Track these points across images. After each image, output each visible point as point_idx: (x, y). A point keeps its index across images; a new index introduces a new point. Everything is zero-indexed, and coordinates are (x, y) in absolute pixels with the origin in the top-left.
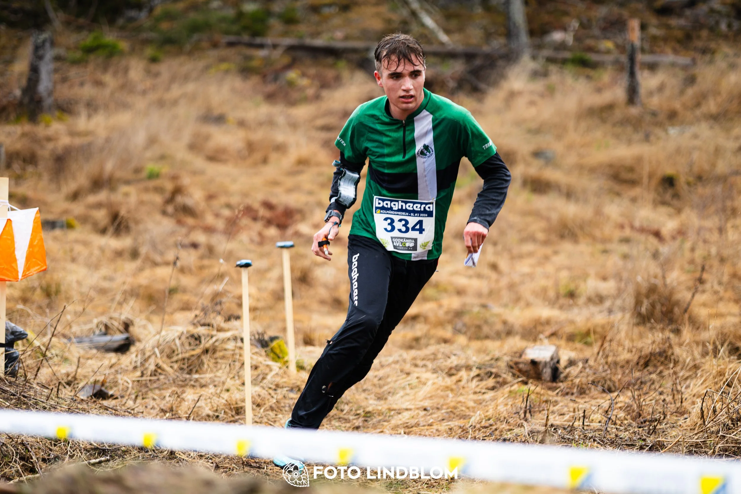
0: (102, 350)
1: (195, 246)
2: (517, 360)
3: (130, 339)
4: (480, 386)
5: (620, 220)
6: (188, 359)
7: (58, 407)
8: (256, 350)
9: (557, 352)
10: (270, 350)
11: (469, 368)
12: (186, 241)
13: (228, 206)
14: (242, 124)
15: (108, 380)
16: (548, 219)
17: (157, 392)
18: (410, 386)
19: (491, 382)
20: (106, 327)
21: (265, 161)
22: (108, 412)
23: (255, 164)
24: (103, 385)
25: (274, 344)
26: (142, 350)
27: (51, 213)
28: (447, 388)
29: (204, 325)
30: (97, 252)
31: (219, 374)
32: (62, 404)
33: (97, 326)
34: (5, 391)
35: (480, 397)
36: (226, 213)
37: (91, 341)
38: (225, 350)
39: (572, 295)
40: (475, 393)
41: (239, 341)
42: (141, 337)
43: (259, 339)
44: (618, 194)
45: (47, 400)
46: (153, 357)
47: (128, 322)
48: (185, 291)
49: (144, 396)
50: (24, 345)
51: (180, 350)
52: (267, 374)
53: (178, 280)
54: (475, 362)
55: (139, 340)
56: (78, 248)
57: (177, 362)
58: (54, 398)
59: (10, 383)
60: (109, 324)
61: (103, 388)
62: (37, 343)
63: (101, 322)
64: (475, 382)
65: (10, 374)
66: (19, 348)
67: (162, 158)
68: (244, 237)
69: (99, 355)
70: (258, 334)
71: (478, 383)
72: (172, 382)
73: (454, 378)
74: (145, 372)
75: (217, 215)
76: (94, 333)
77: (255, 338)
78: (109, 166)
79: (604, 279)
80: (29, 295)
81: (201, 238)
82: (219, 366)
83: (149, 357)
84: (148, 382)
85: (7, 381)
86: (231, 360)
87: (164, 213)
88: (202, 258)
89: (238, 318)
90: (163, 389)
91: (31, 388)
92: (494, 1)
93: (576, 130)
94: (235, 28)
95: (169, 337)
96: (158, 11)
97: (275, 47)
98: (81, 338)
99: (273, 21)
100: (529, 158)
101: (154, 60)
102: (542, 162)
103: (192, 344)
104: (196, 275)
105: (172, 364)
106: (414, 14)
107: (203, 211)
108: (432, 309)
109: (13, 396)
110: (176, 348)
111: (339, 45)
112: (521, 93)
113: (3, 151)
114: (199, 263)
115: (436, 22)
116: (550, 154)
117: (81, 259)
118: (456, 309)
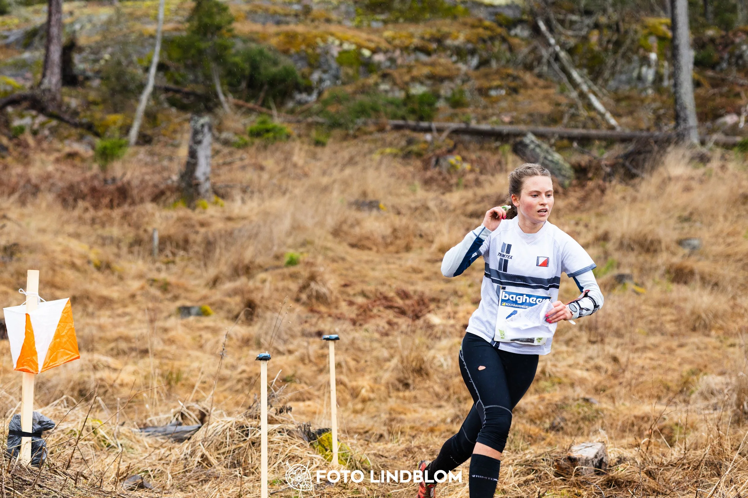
1: (320, 334)
8: (302, 442)
9: (603, 449)
10: (317, 443)
12: (314, 330)
13: (363, 294)
20: (183, 415)
21: (408, 248)
23: (397, 252)
25: (324, 436)
27: (190, 299)
33: (174, 416)
36: (360, 300)
37: (165, 431)
41: (286, 434)
43: (305, 431)
45: (61, 490)
47: (204, 411)
51: (228, 443)
53: (296, 368)
57: (223, 453)
59: (31, 472)
60: (186, 414)
63: (179, 412)
67: (304, 244)
68: (370, 325)
75: (351, 303)
76: (171, 422)
77: (301, 430)
78: (249, 254)
79: (722, 374)
80: (149, 381)
81: (328, 326)
85: (30, 470)
87: (297, 300)
91: (51, 476)
92: (666, 83)
93: (725, 217)
94: (402, 111)
95: (220, 429)
96: (326, 95)
97: (440, 130)
98: (156, 427)
99: (441, 104)
100: (673, 247)
101: (319, 143)
102: (687, 251)
103: (243, 437)
104: (316, 364)
105: (218, 456)
106: (582, 95)
107: (337, 299)
108: (532, 403)
109: (30, 485)
110: (224, 440)
111: (506, 129)
112: (678, 178)
113: (156, 236)
114: (321, 352)
115: (604, 104)
116: (695, 242)
117: (208, 347)
118: (556, 403)
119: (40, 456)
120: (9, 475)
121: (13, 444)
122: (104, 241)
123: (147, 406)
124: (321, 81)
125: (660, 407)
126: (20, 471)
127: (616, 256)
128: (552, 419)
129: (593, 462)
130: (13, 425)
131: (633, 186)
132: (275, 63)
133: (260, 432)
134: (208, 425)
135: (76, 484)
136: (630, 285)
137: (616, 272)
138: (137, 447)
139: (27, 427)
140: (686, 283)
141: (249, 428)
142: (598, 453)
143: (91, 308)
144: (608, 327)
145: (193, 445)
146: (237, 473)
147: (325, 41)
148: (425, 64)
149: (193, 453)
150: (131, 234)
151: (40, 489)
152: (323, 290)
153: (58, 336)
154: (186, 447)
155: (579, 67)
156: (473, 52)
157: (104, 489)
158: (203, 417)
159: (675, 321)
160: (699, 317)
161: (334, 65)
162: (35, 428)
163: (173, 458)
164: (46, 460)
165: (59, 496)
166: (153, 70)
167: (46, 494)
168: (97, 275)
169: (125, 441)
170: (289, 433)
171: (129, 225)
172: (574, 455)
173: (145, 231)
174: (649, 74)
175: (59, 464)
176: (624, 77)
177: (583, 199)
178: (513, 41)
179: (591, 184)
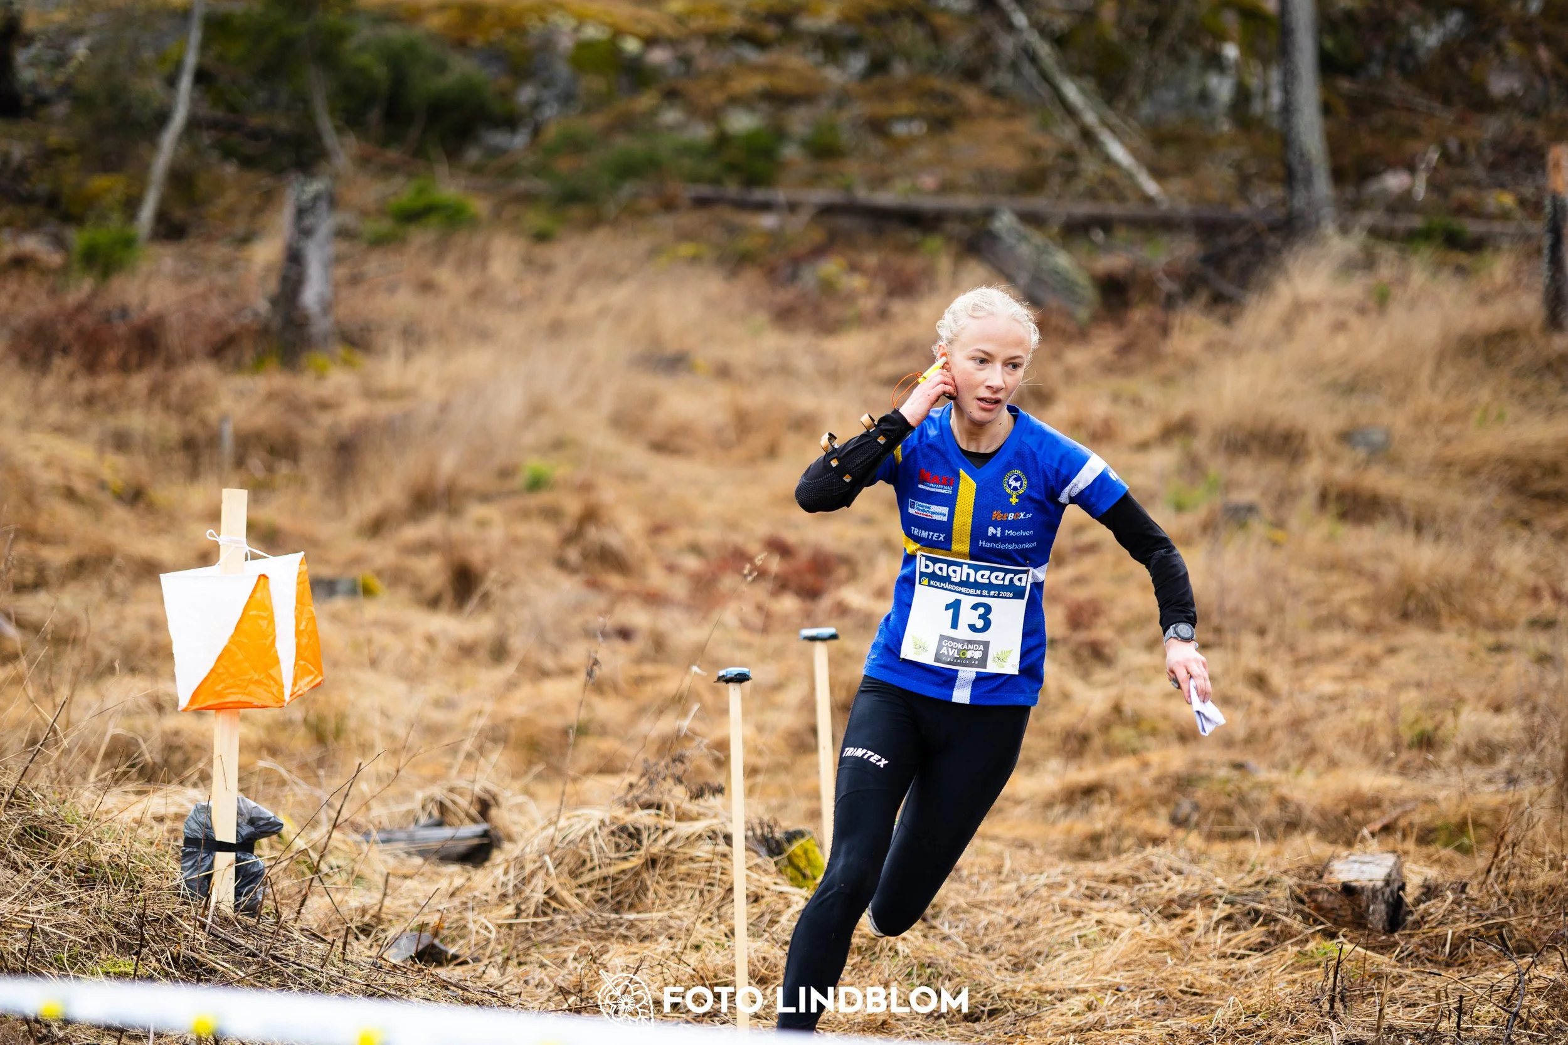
0: (434, 858)
1: (625, 634)
2: (1312, 884)
3: (493, 832)
4: (1232, 943)
5: (1531, 579)
6: (615, 880)
7: (346, 982)
8: (759, 861)
9: (1398, 867)
10: (786, 862)
11: (1208, 901)
12: (608, 624)
13: (695, 549)
14: (723, 372)
15: (446, 925)
16: (1374, 577)
17: (549, 949)
18: (1083, 940)
19: (1256, 933)
20: (442, 806)
21: (772, 452)
22: (449, 993)
23: (752, 460)
24: (436, 934)
25: (795, 847)
26: (517, 858)
27: (327, 562)
28: (1163, 946)
29: (647, 806)
30: (421, 647)
31: (677, 912)
32: (354, 974)
33: (423, 808)
34: (234, 947)
35: (1235, 965)
36: (692, 563)
37: (411, 839)
38: (692, 859)
39: (1427, 742)
40: (1223, 956)
41: (721, 841)
42: (515, 830)
43: (763, 835)
44: (1526, 523)
45: (322, 967)
46: (541, 874)
47: (487, 797)
48: (603, 731)
49: (523, 959)
50: (272, 847)
51: (596, 862)
52: (779, 913)
53: (590, 707)
54: (1221, 888)
55: (510, 839)
56: (383, 638)
57: (589, 885)
58: (335, 962)
59: (246, 928)
60: (448, 803)
61: (437, 942)
62: (300, 844)
63: (432, 800)
64: (1221, 934)
65: (247, 908)
66: (264, 852)
67: (558, 445)
68: (729, 615)
69: (428, 868)
70: (761, 824)
71: (1226, 936)
72: (579, 928)
73: (1178, 924)
74: (523, 907)
75: (671, 569)
76: (416, 821)
77: (754, 834)
78: (448, 463)
79: (1498, 709)
80: (282, 738)
81: (638, 617)
82: (678, 897)
83: (533, 874)
84: (529, 928)
85: (240, 923)
86: (703, 881)
87: (562, 564)
88: (641, 659)
89: (719, 790)
90: (562, 944)
91: (289, 939)
92: (1257, 108)
93: (1433, 385)
94: (710, 168)
95: (575, 833)
96: (552, 132)
97: (793, 207)
98: (390, 832)
99: (791, 152)
100: (1332, 446)
101: (542, 237)
102: (1361, 453)
104: (627, 698)
105: (580, 891)
106: (1087, 136)
107: (643, 560)
108: (1126, 774)
109: (253, 955)
110: (588, 858)
111: (929, 203)
112: (1316, 305)
113: (228, 431)
114: (634, 672)
115: (1134, 152)
116: (1377, 437)
117: (388, 662)
118: (1177, 773)
120: (204, 934)
121: (195, 867)
122: (121, 442)
124: (536, 105)
126: (222, 926)
127: (1216, 467)
128: (1172, 806)
129: (1383, 894)
130: (195, 826)
131: (1227, 321)
132: (440, 67)
136: (1258, 528)
137: (1223, 500)
139: (226, 832)
142: (1389, 875)
143: (120, 583)
144: (1235, 612)
147: (542, 19)
148: (756, 69)
150: (174, 429)
151: (280, 965)
152: (615, 541)
155: (1076, 72)
156: (854, 44)
158: (484, 809)
159: (1364, 601)
160: (1411, 592)
161: (563, 70)
162: (242, 832)
165: (324, 980)
166: (186, 83)
167: (293, 975)
168: (119, 512)
171: (167, 406)
173: (203, 422)
174: (1222, 88)
176: (1170, 96)
177: (1125, 349)
178: (941, 21)
179: (1138, 315)
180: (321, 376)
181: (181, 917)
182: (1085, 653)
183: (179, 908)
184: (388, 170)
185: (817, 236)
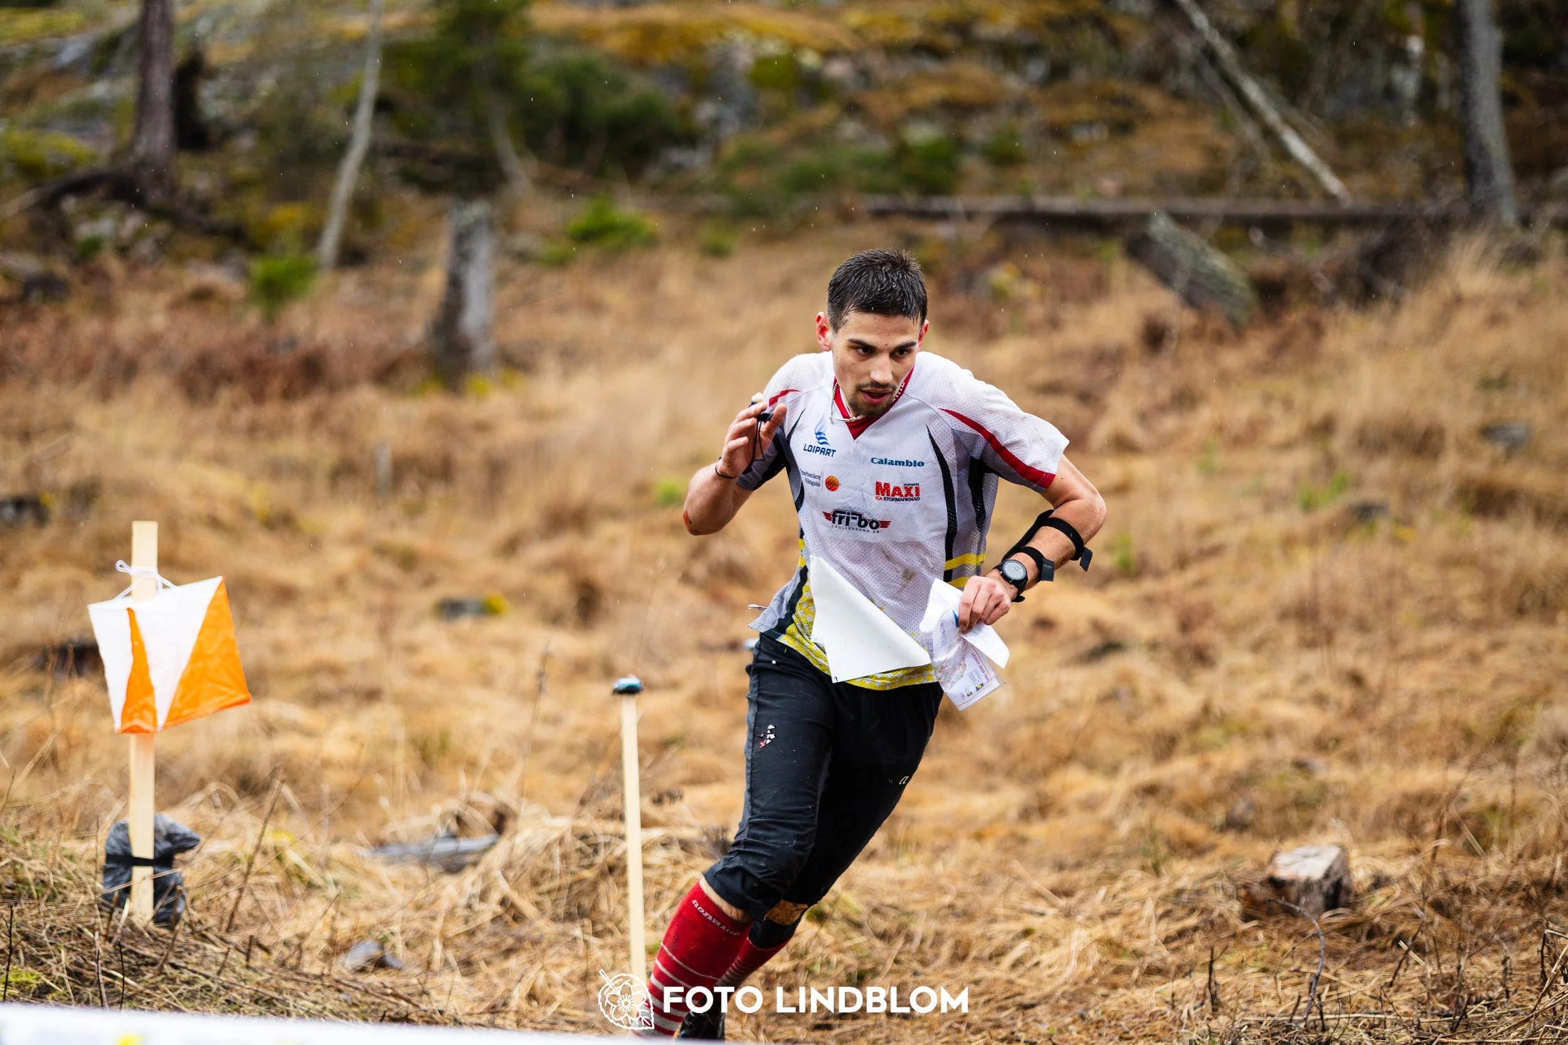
6: (570, 889)
9: (1342, 859)
12: (721, 638)
20: (460, 821)
22: (342, 996)
27: (460, 582)
32: (251, 980)
41: (677, 848)
43: (716, 840)
45: (219, 973)
47: (502, 810)
51: (557, 871)
53: (688, 720)
57: (549, 892)
58: (237, 969)
59: (155, 939)
60: (465, 818)
63: (451, 813)
76: (435, 834)
78: (582, 484)
80: (384, 755)
85: (151, 934)
91: (197, 946)
92: (1445, 101)
94: (889, 179)
95: (538, 843)
96: (730, 149)
97: (970, 216)
98: (404, 845)
99: (970, 163)
100: (1472, 441)
101: (718, 252)
102: (1500, 449)
103: (587, 856)
105: (539, 898)
106: (1269, 134)
107: (768, 573)
108: (1185, 773)
109: (153, 964)
110: (549, 865)
111: (1106, 207)
112: (1476, 299)
113: (385, 454)
115: (1316, 150)
116: (1518, 431)
117: (502, 681)
118: (1236, 773)
119: (171, 906)
120: (109, 946)
121: (115, 883)
122: (276, 470)
123: (384, 802)
124: (716, 122)
125: (1455, 775)
126: (132, 937)
127: (1352, 464)
128: (1229, 804)
129: (1321, 887)
130: (113, 842)
132: (618, 86)
133: (624, 845)
134: (516, 833)
135: (247, 960)
136: (1384, 526)
137: (1352, 498)
138: (367, 886)
139: (143, 847)
140: (1501, 514)
141: (602, 839)
142: (1330, 868)
144: (1338, 612)
145: (485, 876)
146: (577, 932)
147: (721, 36)
148: (935, 79)
149: (483, 896)
150: (332, 454)
151: (175, 972)
152: (741, 556)
153: (198, 655)
154: (470, 881)
155: (1259, 72)
156: (1033, 51)
157: (305, 970)
158: (500, 822)
160: (1529, 587)
161: (743, 87)
162: (160, 848)
163: (444, 905)
164: (184, 916)
165: (214, 987)
166: (365, 111)
167: (188, 983)
168: (265, 539)
169: (343, 875)
170: (685, 845)
171: (329, 433)
172: (1283, 873)
173: (362, 447)
174: (1408, 83)
175: (212, 922)
176: (1354, 92)
177: (1279, 349)
178: (1121, 24)
179: (1295, 317)
180: (479, 399)
181: (92, 928)
182: (1188, 656)
183: (93, 920)
184: (566, 191)
185: (991, 243)
